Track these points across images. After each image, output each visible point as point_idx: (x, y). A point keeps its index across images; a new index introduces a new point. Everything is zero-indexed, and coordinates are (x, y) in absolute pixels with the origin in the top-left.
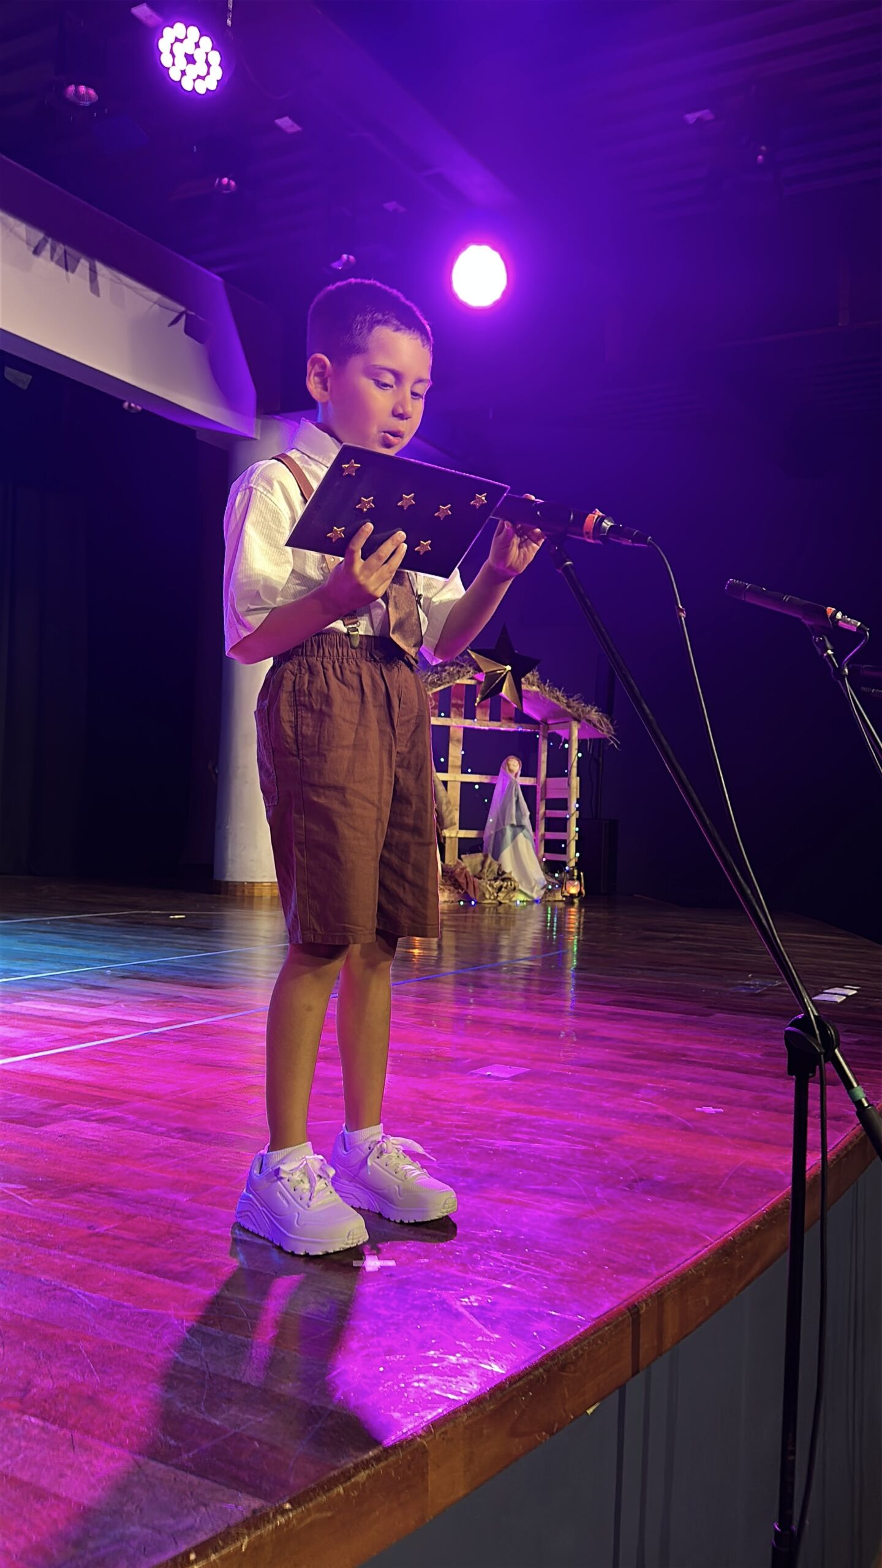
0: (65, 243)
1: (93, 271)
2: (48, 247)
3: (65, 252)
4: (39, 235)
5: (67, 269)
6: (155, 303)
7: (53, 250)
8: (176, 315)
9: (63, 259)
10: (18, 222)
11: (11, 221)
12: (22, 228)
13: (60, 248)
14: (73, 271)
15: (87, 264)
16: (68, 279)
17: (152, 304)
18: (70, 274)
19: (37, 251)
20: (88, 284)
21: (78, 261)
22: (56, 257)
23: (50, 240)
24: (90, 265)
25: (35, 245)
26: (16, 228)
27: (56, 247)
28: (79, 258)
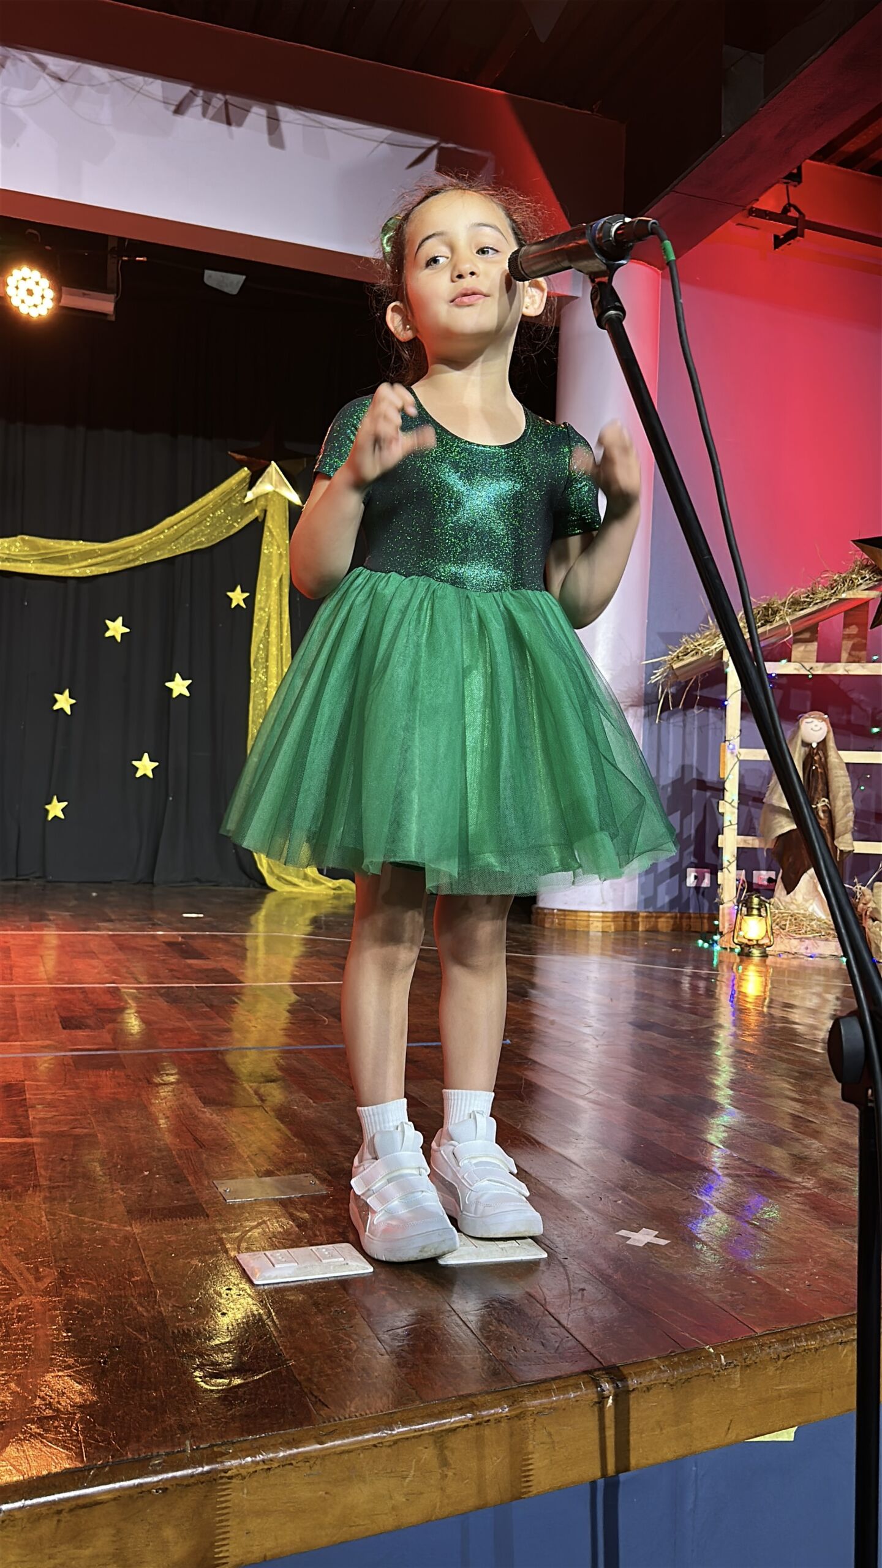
0: (224, 94)
1: (274, 122)
2: (199, 101)
3: (226, 103)
4: (185, 89)
5: (229, 123)
6: (382, 142)
7: (207, 103)
8: (420, 152)
9: (223, 111)
10: (151, 80)
11: (138, 80)
12: (155, 86)
13: (218, 100)
14: (240, 124)
15: (264, 112)
16: (231, 136)
17: (376, 144)
18: (234, 128)
19: (179, 110)
20: (265, 137)
21: (248, 111)
22: (211, 111)
23: (201, 93)
24: (268, 113)
25: (177, 103)
26: (146, 87)
27: (210, 100)
28: (251, 107)
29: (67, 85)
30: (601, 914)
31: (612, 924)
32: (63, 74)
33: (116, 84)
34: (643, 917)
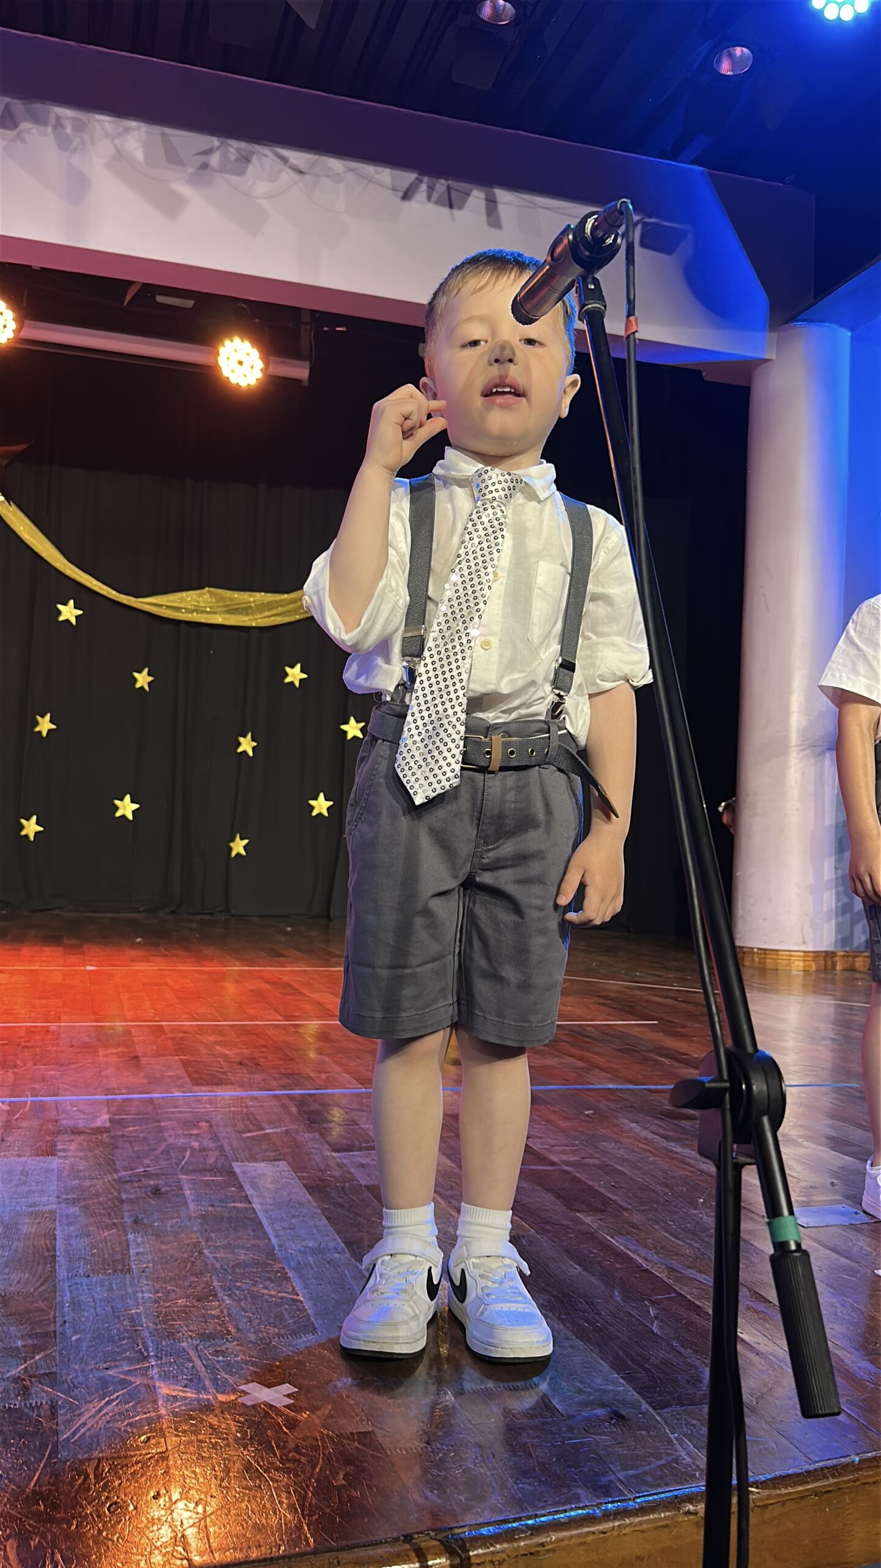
0: (447, 180)
1: (491, 204)
2: (424, 187)
3: (449, 188)
4: (410, 177)
5: (451, 206)
7: (431, 188)
9: (446, 196)
10: (380, 169)
11: (370, 169)
12: (385, 175)
13: (441, 185)
14: (461, 207)
15: (482, 195)
16: (453, 218)
18: (456, 212)
19: (407, 196)
20: (484, 218)
21: (468, 195)
22: (435, 196)
23: (426, 179)
24: (487, 195)
25: (404, 190)
26: (377, 176)
27: (434, 186)
28: (471, 191)
29: (307, 177)
30: (802, 954)
31: (813, 963)
32: (302, 167)
33: (350, 175)
34: (841, 956)
